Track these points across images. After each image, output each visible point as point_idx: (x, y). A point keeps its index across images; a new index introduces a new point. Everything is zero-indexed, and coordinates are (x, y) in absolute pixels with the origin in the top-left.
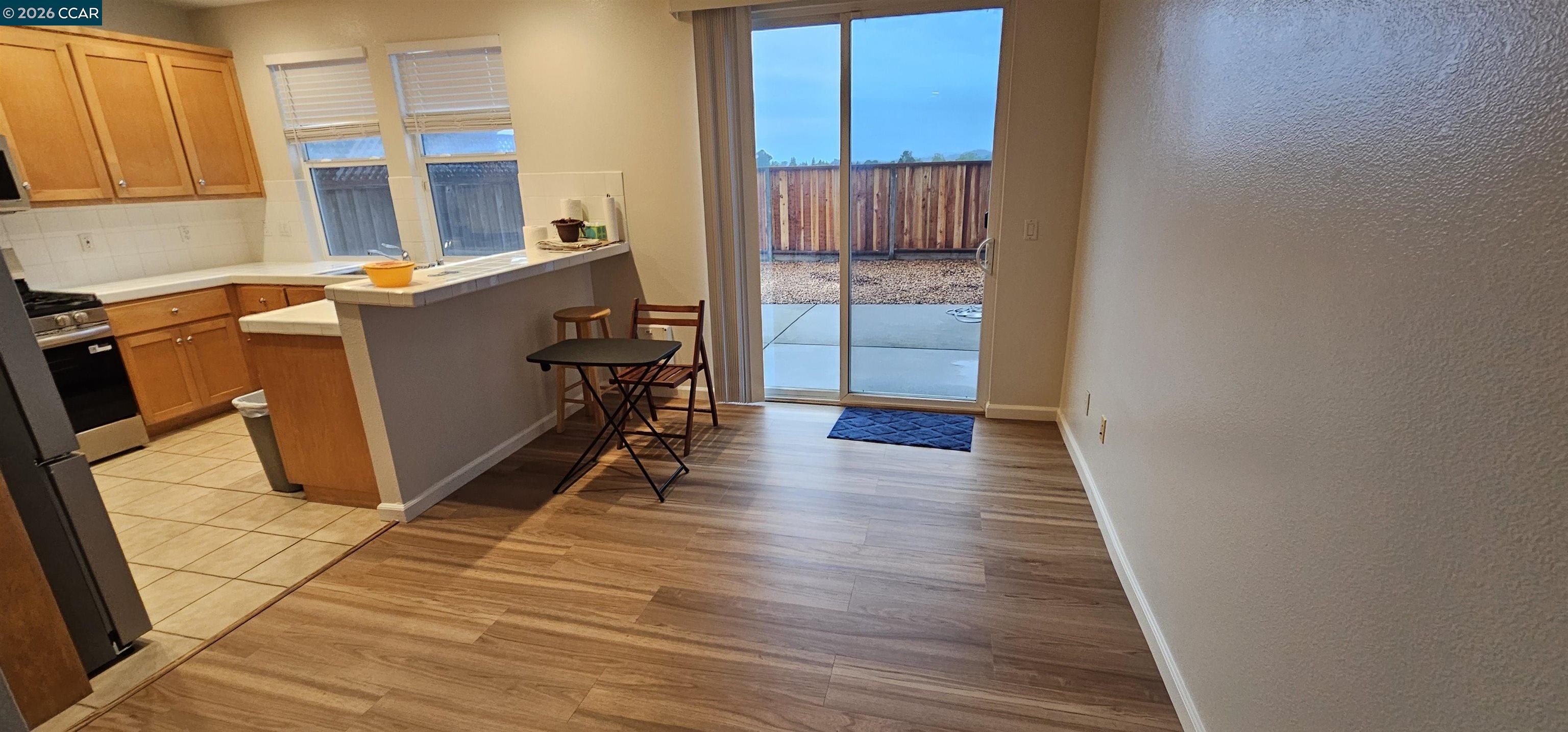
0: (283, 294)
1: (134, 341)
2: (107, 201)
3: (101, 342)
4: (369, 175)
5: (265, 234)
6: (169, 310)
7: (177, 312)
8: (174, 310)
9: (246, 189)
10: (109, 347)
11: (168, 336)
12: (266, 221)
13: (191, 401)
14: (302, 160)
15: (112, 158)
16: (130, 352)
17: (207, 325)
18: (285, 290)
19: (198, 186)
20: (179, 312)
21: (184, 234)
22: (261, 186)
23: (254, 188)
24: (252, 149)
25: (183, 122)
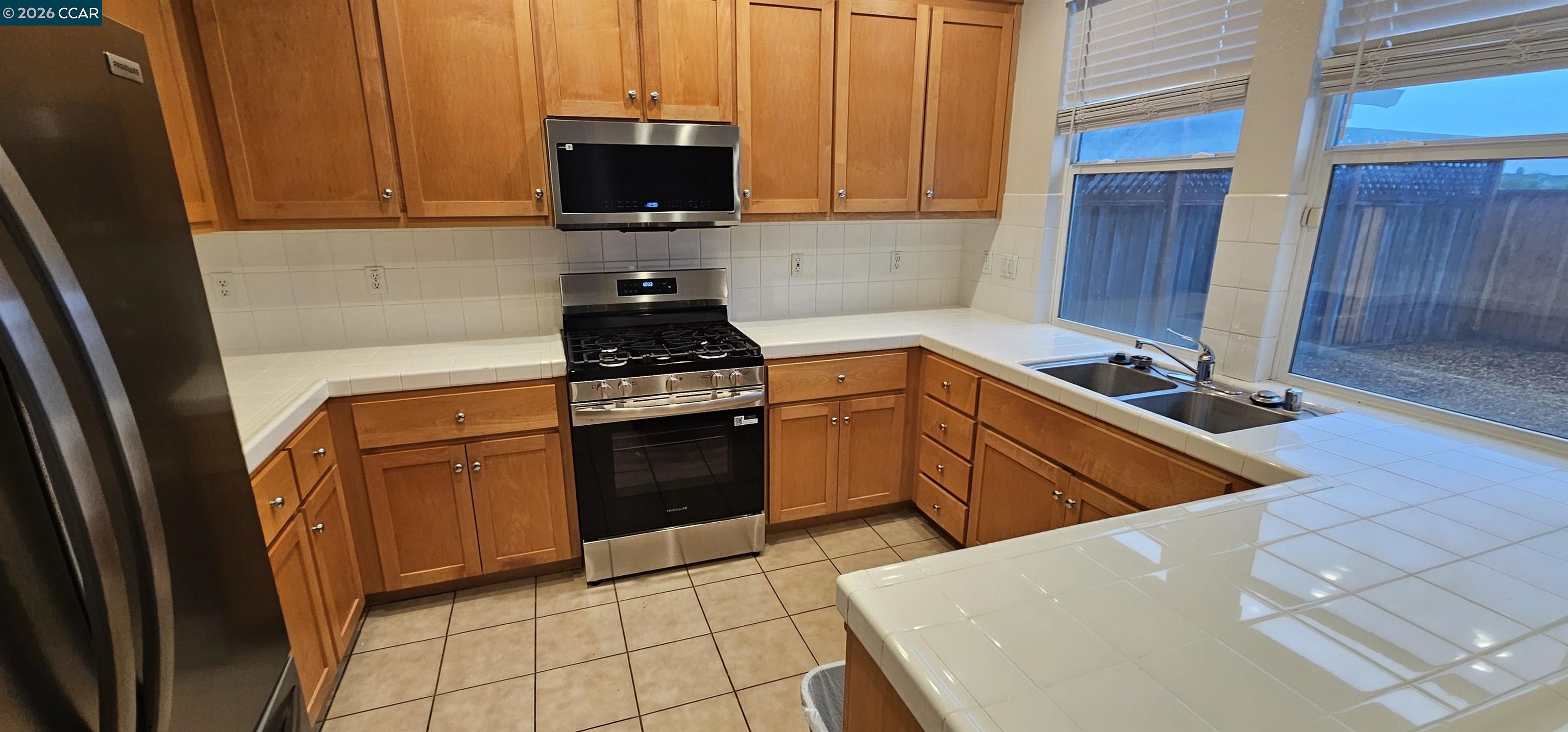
0: (974, 386)
1: (788, 413)
2: (821, 215)
3: (748, 412)
4: (1128, 187)
5: (984, 271)
6: (836, 375)
7: (842, 379)
8: (840, 376)
9: (980, 207)
10: (755, 421)
11: (824, 411)
12: (990, 253)
13: (825, 502)
14: (1068, 161)
15: (841, 158)
16: (779, 425)
17: (872, 403)
18: (979, 379)
19: (923, 198)
20: (845, 380)
21: (894, 262)
22: (999, 200)
23: (988, 206)
24: (1004, 145)
25: (933, 103)
